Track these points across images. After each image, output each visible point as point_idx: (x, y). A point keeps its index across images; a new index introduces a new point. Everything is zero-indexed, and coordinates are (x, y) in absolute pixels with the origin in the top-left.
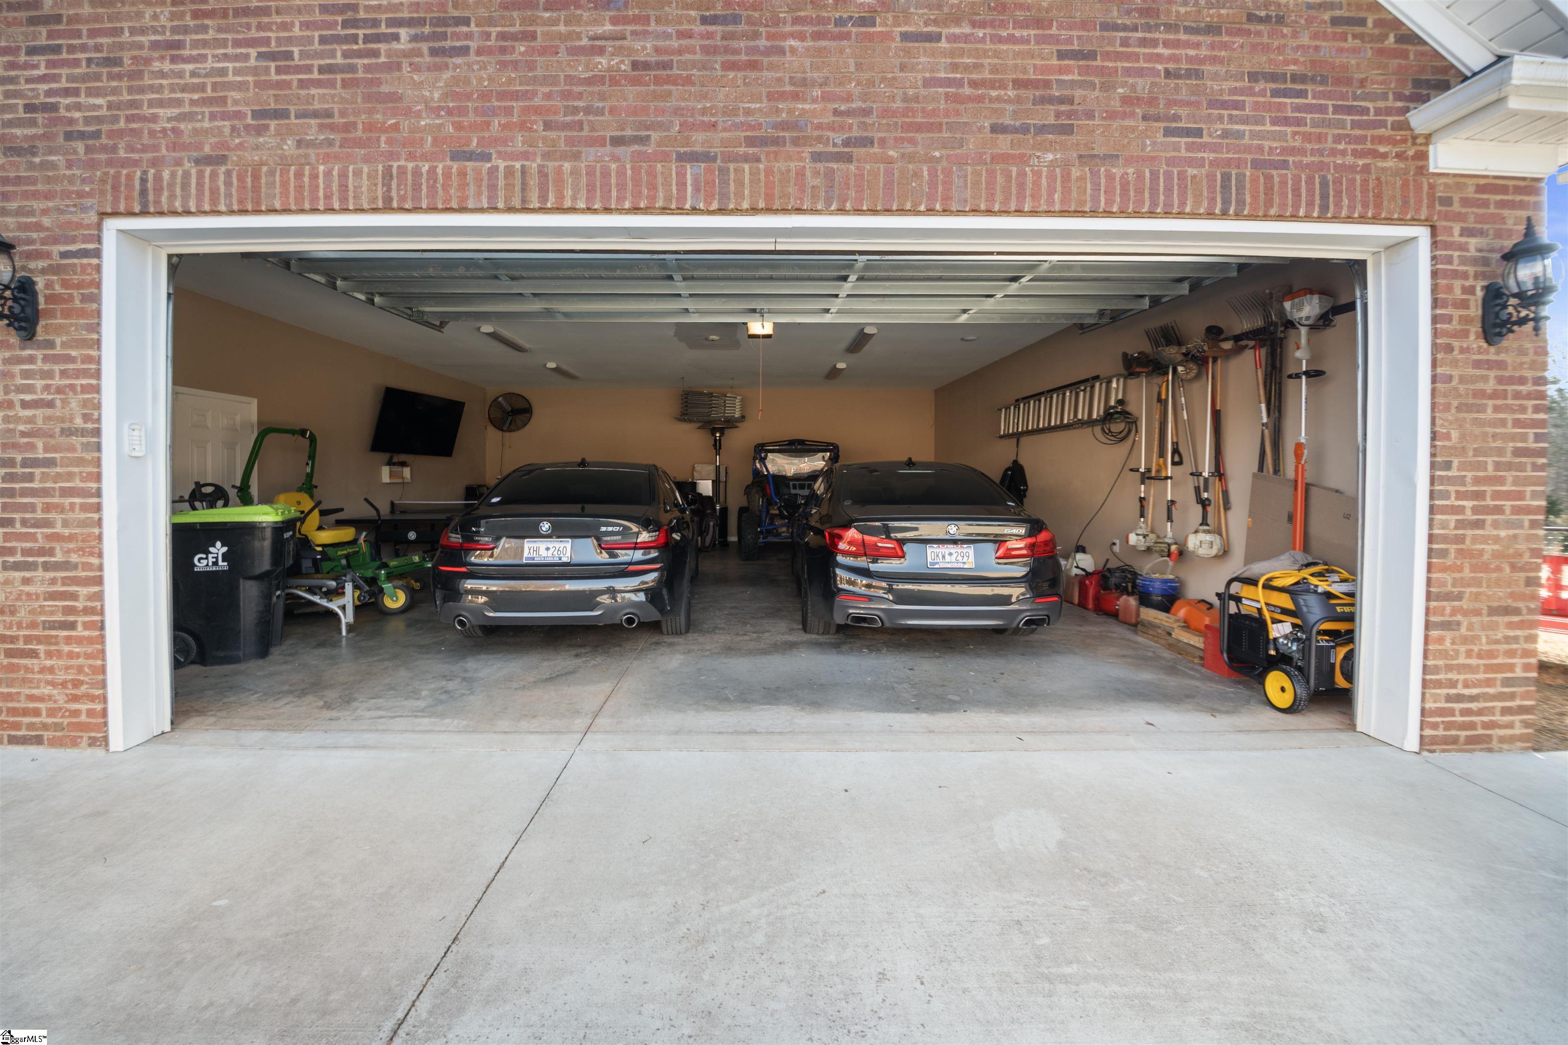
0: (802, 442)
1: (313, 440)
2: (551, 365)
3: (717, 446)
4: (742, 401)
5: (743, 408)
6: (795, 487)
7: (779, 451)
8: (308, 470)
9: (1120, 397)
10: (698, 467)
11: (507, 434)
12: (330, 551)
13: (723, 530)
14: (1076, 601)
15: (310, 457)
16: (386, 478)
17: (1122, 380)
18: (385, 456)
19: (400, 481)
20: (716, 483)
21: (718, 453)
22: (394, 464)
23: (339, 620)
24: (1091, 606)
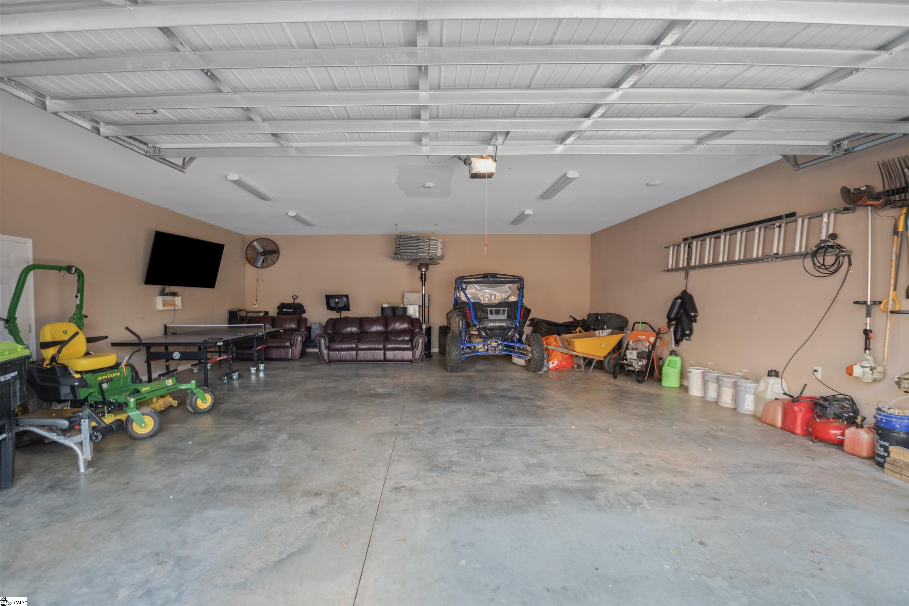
0: (494, 275)
1: (80, 276)
2: (292, 213)
3: (423, 278)
4: (443, 243)
5: (443, 249)
6: (491, 312)
7: (476, 283)
8: (78, 302)
9: (831, 231)
10: (407, 295)
11: (260, 270)
12: (88, 378)
13: (428, 346)
14: (779, 424)
15: (78, 291)
16: (159, 306)
17: (832, 215)
18: (157, 288)
19: (172, 308)
20: (422, 308)
21: (423, 284)
22: (167, 294)
23: (76, 457)
24: (799, 431)
